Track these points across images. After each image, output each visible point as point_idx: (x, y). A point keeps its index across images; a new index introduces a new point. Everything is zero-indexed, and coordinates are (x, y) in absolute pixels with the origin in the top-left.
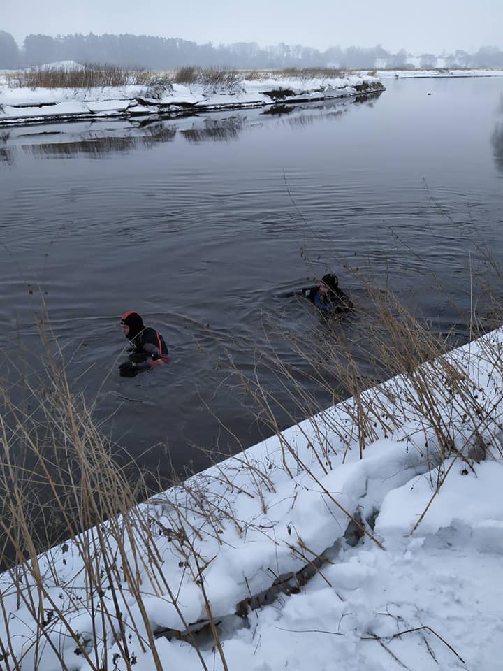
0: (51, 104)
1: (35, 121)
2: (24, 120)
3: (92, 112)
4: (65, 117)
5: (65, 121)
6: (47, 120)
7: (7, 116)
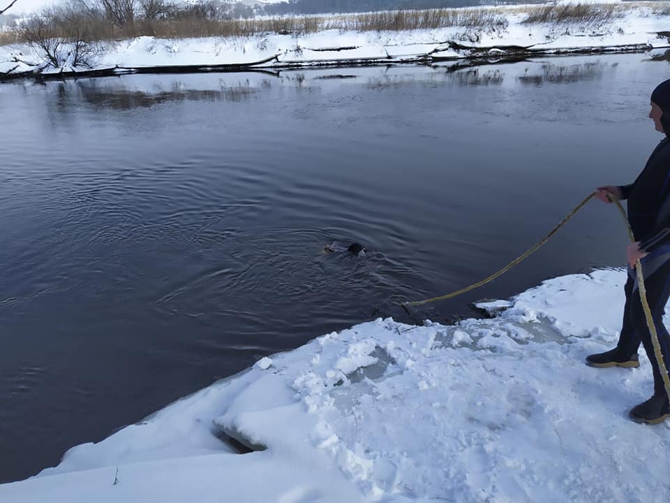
0: (351, 48)
1: (327, 64)
2: (317, 63)
3: (389, 57)
4: (359, 61)
5: (359, 65)
6: (339, 64)
7: (303, 59)
